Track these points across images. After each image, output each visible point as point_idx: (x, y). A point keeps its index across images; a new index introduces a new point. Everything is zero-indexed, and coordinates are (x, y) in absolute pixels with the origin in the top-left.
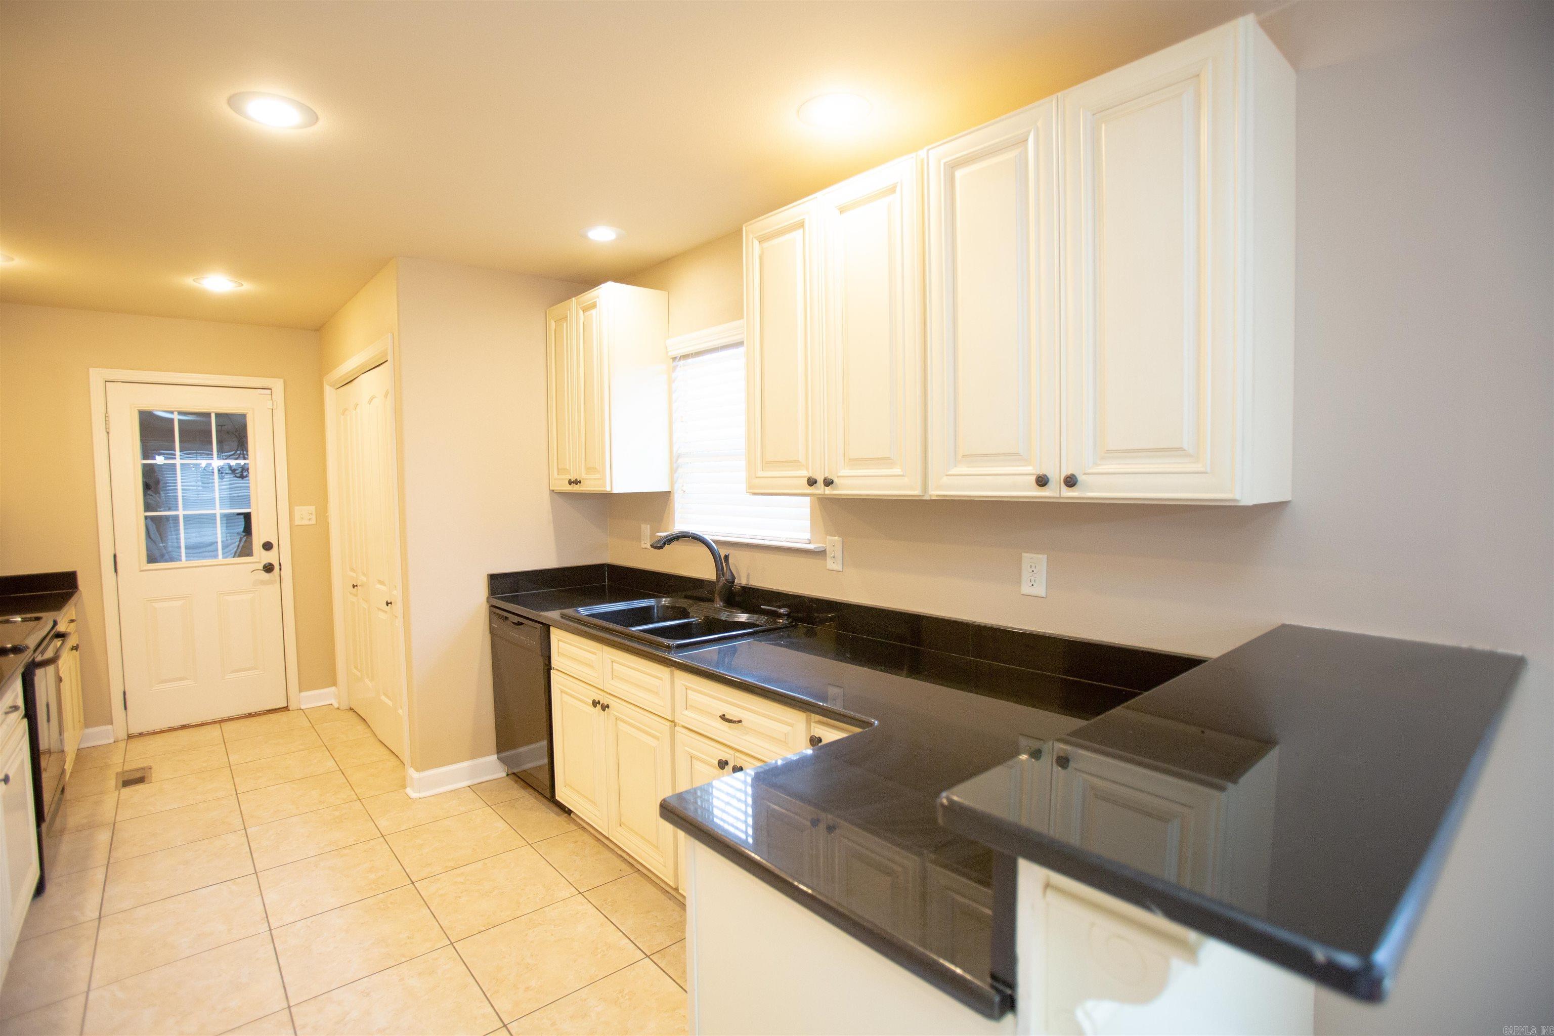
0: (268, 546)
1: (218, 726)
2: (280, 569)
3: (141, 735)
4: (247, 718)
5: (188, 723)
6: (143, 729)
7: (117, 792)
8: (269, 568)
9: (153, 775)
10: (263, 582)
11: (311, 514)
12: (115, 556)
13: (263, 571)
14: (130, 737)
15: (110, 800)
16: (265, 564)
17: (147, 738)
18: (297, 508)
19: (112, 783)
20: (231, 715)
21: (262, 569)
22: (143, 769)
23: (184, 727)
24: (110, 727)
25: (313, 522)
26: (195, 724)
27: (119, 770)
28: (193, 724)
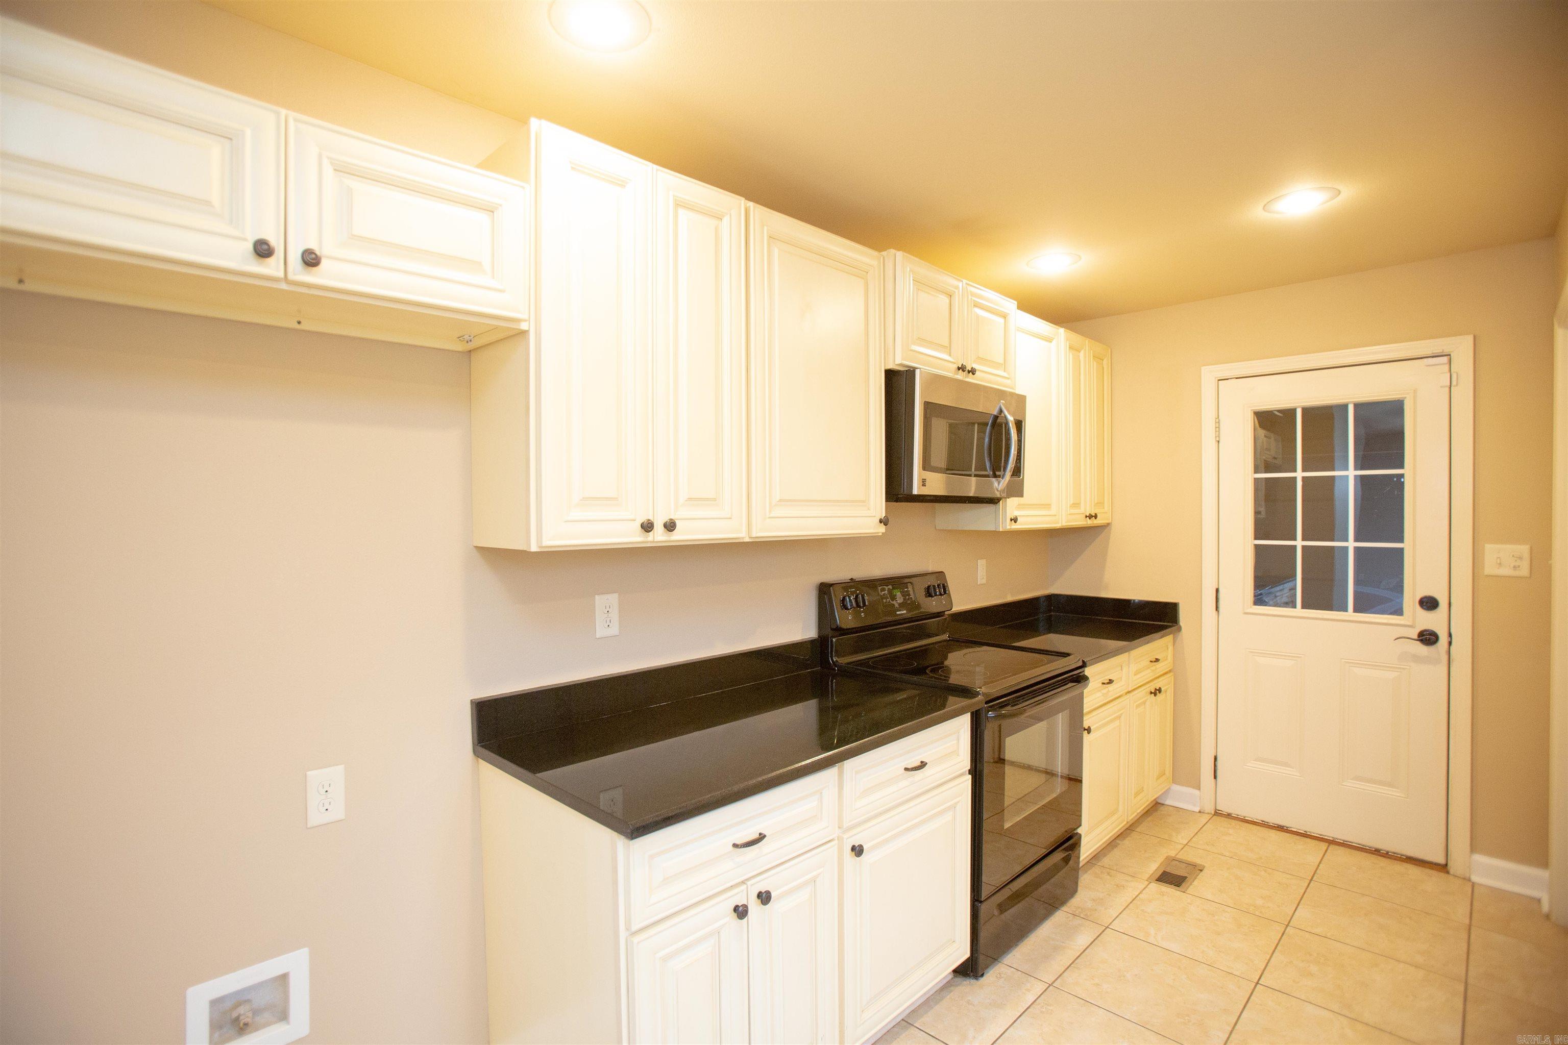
0: (1429, 603)
1: (1324, 846)
2: (1450, 643)
3: (1229, 816)
4: (1372, 853)
5: (1288, 826)
6: (1234, 811)
7: (1147, 883)
8: (1428, 638)
9: (1196, 883)
10: (1417, 659)
11: (1521, 558)
12: (1217, 590)
13: (1418, 642)
14: (1217, 813)
15: (1133, 888)
16: (1425, 631)
17: (1234, 822)
18: (1488, 547)
19: (1153, 867)
20: (1350, 840)
21: (1416, 637)
22: (1194, 866)
23: (1280, 828)
24: (1196, 792)
25: (1524, 571)
26: (1295, 830)
27: (1172, 853)
28: (1293, 830)
